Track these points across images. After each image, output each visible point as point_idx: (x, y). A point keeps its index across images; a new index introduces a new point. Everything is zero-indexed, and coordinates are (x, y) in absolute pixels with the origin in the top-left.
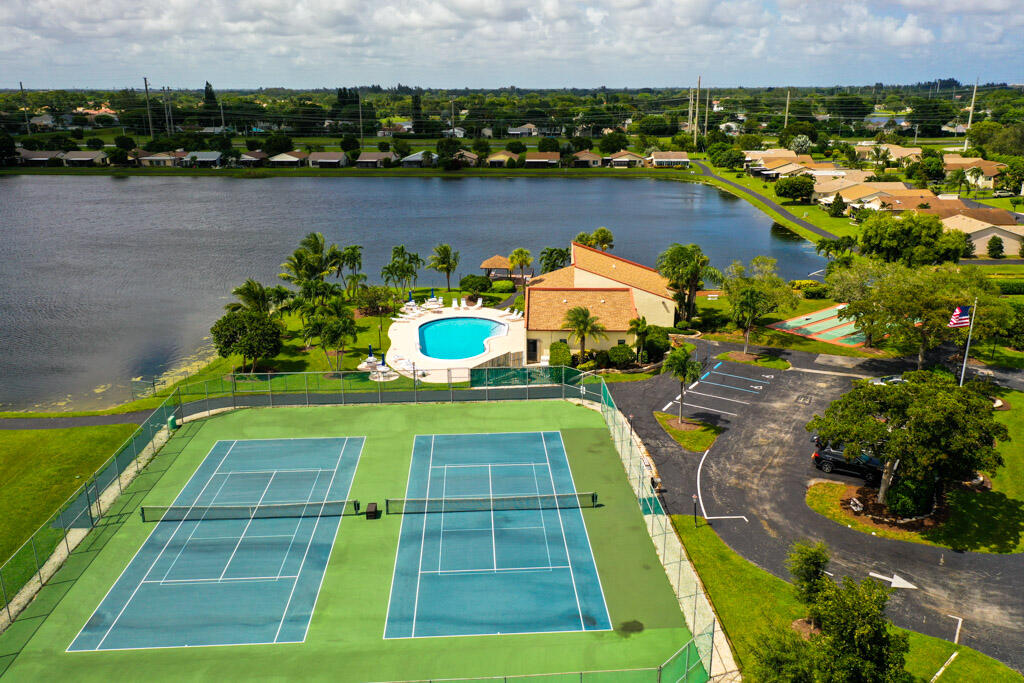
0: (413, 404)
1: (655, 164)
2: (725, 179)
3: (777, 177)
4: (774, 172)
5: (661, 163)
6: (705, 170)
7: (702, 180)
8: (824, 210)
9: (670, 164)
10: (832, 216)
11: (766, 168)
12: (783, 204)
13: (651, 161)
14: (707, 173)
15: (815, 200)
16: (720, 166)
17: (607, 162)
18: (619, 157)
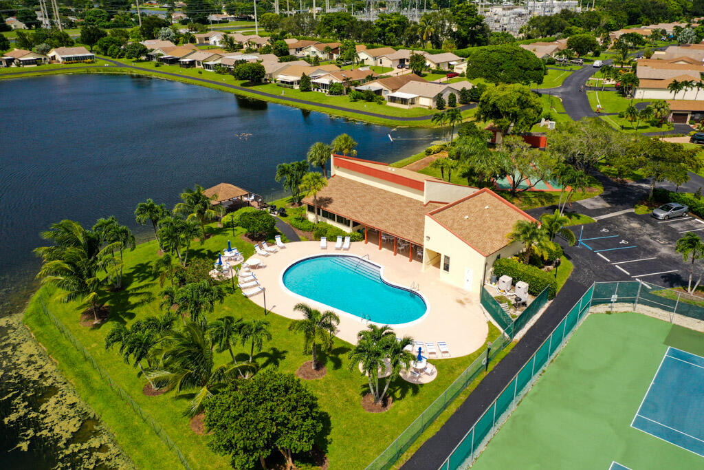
1: (61, 60)
2: (145, 68)
3: (192, 64)
4: (187, 60)
5: (69, 59)
6: (115, 62)
7: (127, 71)
8: (285, 87)
9: (78, 59)
10: (302, 91)
11: (176, 57)
12: (242, 85)
13: (53, 58)
14: (120, 65)
15: (266, 80)
16: (119, 57)
17: (10, 62)
18: (23, 56)
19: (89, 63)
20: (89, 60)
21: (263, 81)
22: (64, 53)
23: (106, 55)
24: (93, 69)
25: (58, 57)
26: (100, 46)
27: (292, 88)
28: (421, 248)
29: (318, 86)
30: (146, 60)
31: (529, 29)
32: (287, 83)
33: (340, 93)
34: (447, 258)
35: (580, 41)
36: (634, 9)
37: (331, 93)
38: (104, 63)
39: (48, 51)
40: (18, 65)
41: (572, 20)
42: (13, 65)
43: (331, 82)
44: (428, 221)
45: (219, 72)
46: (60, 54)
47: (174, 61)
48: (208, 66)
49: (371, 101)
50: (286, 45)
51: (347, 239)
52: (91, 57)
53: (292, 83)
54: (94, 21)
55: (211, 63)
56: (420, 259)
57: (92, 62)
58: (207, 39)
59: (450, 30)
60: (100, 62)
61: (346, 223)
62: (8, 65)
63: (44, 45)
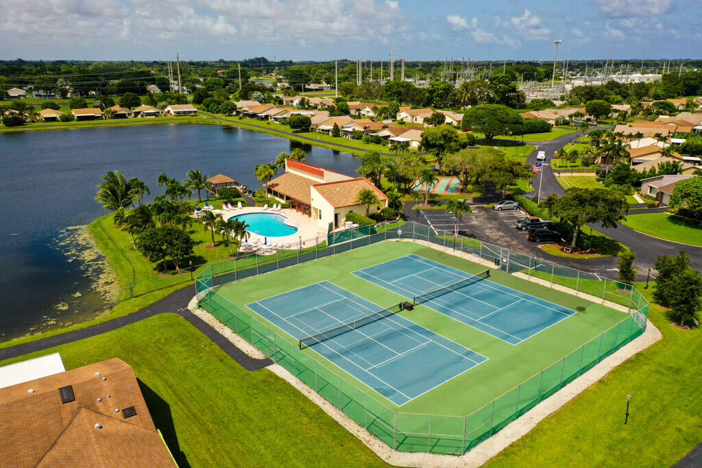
0: (315, 260)
1: (173, 114)
2: (233, 121)
3: (267, 117)
4: (263, 114)
5: (178, 113)
6: (211, 116)
7: (217, 122)
8: (324, 134)
9: (185, 113)
10: (334, 136)
11: (256, 112)
12: (294, 132)
13: (169, 112)
14: (215, 118)
15: (312, 129)
16: (217, 113)
17: (137, 114)
18: (147, 109)
19: (193, 116)
20: (193, 114)
21: (310, 130)
22: (176, 108)
23: (208, 111)
24: (194, 120)
25: (172, 112)
26: (205, 105)
27: (328, 134)
28: (309, 206)
29: (347, 133)
30: (235, 115)
31: (571, 97)
32: (326, 131)
33: (359, 138)
34: (320, 211)
35: (595, 106)
36: (691, 81)
37: (353, 138)
38: (204, 117)
39: (165, 107)
40: (142, 116)
41: (618, 90)
42: (139, 116)
43: (354, 130)
44: (312, 188)
45: (283, 124)
46: (173, 109)
47: (253, 116)
48: (276, 119)
49: (378, 143)
50: (347, 106)
51: (279, 206)
52: (195, 112)
53: (329, 131)
54: (213, 87)
55: (277, 117)
56: (310, 214)
57: (196, 116)
58: (292, 102)
59: (488, 95)
60: (201, 116)
61: (281, 196)
62: (135, 116)
63: (164, 103)
